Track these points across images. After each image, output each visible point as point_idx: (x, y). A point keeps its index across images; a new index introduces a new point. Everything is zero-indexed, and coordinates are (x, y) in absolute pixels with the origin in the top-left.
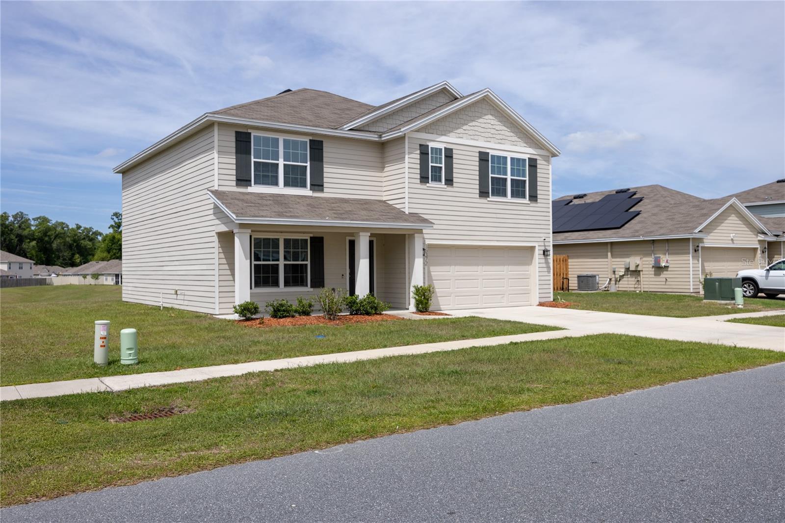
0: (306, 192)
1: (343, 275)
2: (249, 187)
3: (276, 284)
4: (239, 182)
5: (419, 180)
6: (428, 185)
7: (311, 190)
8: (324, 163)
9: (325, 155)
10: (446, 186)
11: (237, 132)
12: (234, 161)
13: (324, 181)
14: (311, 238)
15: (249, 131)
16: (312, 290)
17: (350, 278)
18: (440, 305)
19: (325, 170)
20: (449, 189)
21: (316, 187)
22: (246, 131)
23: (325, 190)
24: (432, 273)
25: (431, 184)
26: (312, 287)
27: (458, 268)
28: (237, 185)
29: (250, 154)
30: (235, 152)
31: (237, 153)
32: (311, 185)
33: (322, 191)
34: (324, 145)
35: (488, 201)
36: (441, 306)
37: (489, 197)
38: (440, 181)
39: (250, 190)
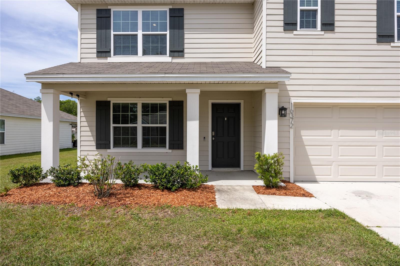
0: (166, 59)
1: (204, 138)
2: (108, 58)
3: (134, 144)
4: (100, 54)
5: (283, 28)
6: (295, 32)
7: (170, 56)
8: (185, 30)
9: (186, 21)
10: (323, 33)
11: (98, 10)
12: (95, 36)
13: (185, 47)
14: (170, 102)
15: (109, 7)
16: (170, 151)
17: (213, 141)
18: (315, 175)
19: (186, 36)
20: (329, 35)
21: (176, 54)
22: (106, 8)
23: (186, 55)
24: (303, 137)
25: (299, 31)
26: (170, 148)
27: (341, 132)
28: (98, 57)
29: (110, 29)
30: (96, 27)
31: (98, 28)
32: (171, 51)
33: (183, 56)
34: (185, 12)
35: (392, 47)
36: (317, 177)
37: (394, 42)
38: (315, 26)
39: (109, 60)
